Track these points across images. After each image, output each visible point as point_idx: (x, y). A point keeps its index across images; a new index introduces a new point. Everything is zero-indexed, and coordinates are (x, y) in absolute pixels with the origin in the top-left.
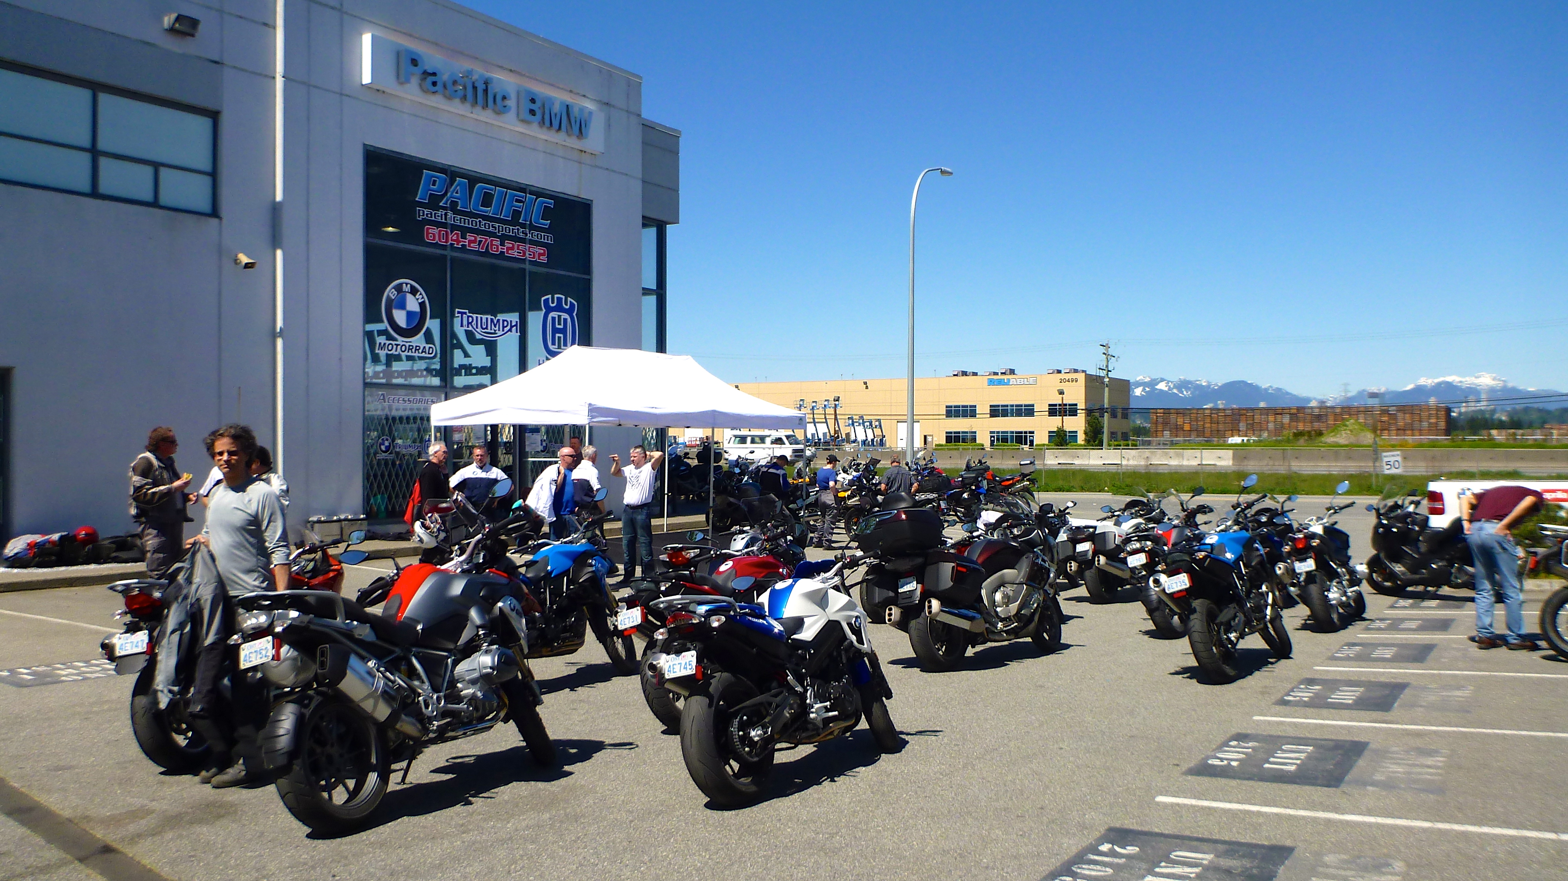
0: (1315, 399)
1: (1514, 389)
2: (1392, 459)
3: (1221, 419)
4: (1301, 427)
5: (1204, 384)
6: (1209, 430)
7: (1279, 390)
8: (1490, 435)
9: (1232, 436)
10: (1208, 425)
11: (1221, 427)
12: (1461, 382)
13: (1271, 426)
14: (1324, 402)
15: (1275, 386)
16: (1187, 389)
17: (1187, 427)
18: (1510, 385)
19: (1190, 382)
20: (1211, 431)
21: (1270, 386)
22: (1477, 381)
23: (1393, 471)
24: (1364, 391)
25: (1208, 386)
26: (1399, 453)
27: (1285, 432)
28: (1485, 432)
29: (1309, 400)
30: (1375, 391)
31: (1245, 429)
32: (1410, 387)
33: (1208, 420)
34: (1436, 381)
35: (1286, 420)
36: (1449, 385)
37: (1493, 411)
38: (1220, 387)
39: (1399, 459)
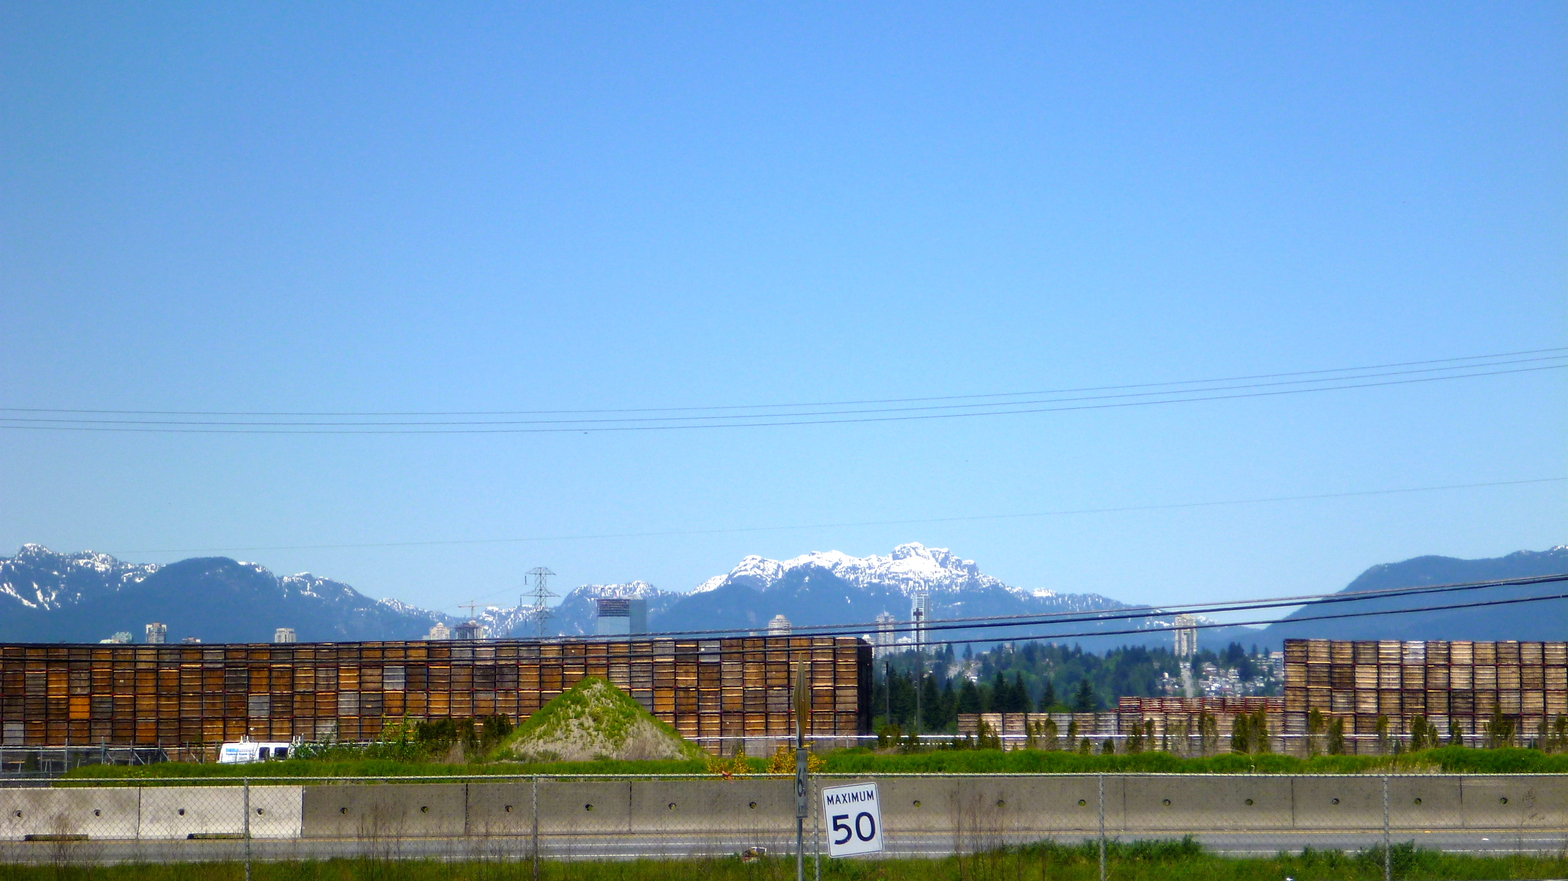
0: (442, 618)
1: (997, 592)
2: (852, 809)
3: (191, 683)
4: (439, 706)
5: (101, 568)
6: (152, 719)
7: (333, 588)
8: (983, 728)
9: (226, 737)
10: (146, 703)
11: (191, 709)
12: (854, 569)
13: (347, 704)
14: (472, 629)
15: (322, 575)
16: (47, 583)
17: (80, 709)
18: (986, 579)
19: (53, 561)
20: (158, 722)
21: (308, 577)
22: (900, 568)
23: (855, 848)
24: (585, 592)
25: (114, 575)
26: (871, 787)
27: (391, 725)
28: (967, 721)
29: (425, 621)
30: (619, 594)
31: (264, 715)
32: (714, 584)
33: (149, 686)
34: (788, 565)
35: (395, 685)
36: (823, 575)
37: (945, 658)
38: (151, 579)
39: (872, 807)
